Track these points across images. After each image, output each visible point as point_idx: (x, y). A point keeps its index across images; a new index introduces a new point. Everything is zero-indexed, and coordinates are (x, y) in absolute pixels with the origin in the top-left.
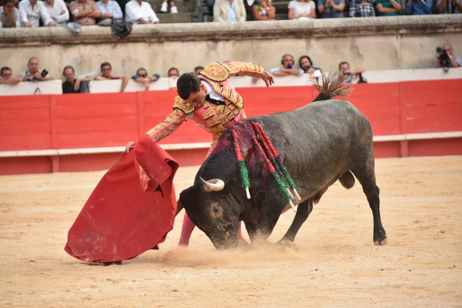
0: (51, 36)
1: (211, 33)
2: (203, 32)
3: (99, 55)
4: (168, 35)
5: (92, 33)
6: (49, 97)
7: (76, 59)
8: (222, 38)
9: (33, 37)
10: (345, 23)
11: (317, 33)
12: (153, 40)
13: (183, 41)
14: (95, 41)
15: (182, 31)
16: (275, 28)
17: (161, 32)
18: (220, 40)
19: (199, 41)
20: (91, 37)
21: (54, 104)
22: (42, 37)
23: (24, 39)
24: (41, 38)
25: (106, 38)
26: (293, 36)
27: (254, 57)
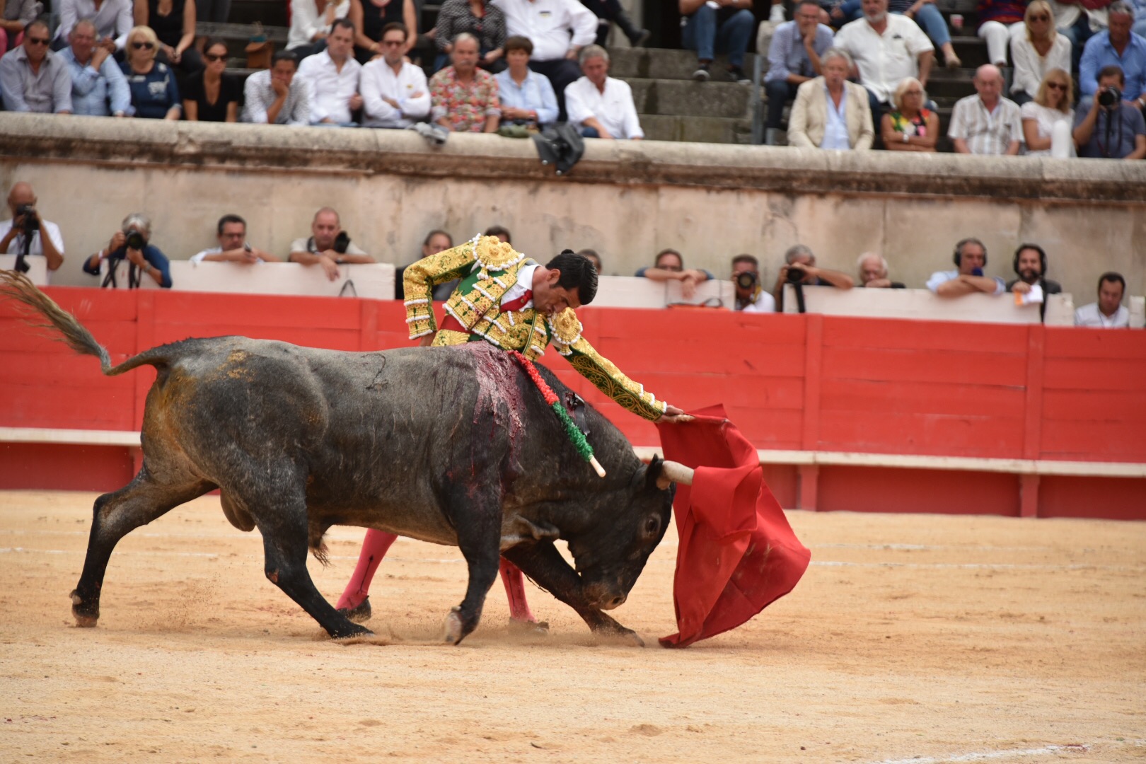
0: (377, 153)
1: (782, 174)
2: (762, 170)
3: (494, 209)
4: (673, 170)
5: (481, 153)
6: (361, 306)
7: (436, 216)
8: (807, 189)
9: (330, 152)
10: (1123, 173)
11: (1051, 193)
12: (632, 181)
13: (709, 189)
14: (487, 173)
15: (709, 164)
16: (945, 173)
17: (655, 162)
18: (803, 193)
19: (750, 192)
20: (475, 162)
21: (370, 324)
22: (354, 152)
23: (309, 155)
24: (350, 157)
25: (515, 168)
26: (989, 197)
27: (884, 241)
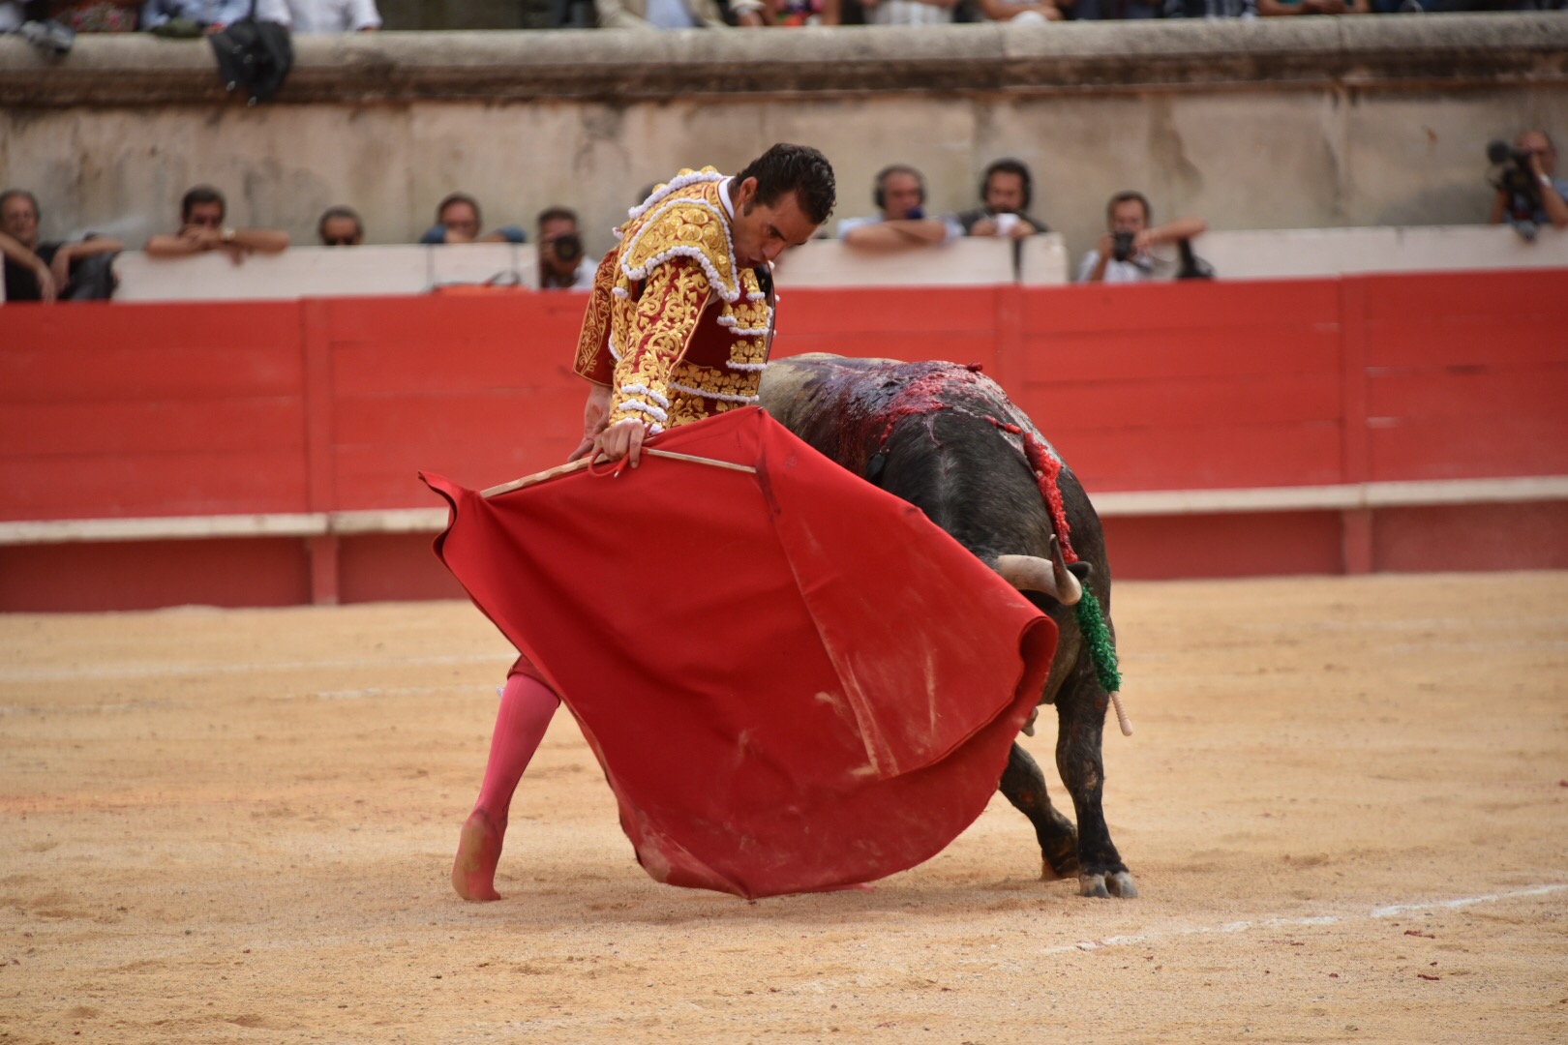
1: (601, 72)
2: (568, 68)
3: (153, 152)
4: (431, 76)
5: (128, 65)
7: (63, 168)
8: (641, 94)
10: (1129, 43)
12: (368, 97)
13: (488, 103)
14: (139, 95)
15: (484, 63)
16: (853, 57)
17: (403, 64)
18: (634, 101)
19: (553, 103)
20: (120, 80)
25: (183, 86)
26: (921, 90)
